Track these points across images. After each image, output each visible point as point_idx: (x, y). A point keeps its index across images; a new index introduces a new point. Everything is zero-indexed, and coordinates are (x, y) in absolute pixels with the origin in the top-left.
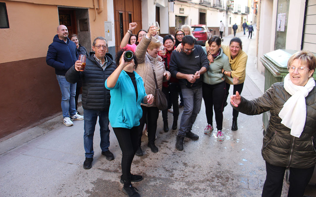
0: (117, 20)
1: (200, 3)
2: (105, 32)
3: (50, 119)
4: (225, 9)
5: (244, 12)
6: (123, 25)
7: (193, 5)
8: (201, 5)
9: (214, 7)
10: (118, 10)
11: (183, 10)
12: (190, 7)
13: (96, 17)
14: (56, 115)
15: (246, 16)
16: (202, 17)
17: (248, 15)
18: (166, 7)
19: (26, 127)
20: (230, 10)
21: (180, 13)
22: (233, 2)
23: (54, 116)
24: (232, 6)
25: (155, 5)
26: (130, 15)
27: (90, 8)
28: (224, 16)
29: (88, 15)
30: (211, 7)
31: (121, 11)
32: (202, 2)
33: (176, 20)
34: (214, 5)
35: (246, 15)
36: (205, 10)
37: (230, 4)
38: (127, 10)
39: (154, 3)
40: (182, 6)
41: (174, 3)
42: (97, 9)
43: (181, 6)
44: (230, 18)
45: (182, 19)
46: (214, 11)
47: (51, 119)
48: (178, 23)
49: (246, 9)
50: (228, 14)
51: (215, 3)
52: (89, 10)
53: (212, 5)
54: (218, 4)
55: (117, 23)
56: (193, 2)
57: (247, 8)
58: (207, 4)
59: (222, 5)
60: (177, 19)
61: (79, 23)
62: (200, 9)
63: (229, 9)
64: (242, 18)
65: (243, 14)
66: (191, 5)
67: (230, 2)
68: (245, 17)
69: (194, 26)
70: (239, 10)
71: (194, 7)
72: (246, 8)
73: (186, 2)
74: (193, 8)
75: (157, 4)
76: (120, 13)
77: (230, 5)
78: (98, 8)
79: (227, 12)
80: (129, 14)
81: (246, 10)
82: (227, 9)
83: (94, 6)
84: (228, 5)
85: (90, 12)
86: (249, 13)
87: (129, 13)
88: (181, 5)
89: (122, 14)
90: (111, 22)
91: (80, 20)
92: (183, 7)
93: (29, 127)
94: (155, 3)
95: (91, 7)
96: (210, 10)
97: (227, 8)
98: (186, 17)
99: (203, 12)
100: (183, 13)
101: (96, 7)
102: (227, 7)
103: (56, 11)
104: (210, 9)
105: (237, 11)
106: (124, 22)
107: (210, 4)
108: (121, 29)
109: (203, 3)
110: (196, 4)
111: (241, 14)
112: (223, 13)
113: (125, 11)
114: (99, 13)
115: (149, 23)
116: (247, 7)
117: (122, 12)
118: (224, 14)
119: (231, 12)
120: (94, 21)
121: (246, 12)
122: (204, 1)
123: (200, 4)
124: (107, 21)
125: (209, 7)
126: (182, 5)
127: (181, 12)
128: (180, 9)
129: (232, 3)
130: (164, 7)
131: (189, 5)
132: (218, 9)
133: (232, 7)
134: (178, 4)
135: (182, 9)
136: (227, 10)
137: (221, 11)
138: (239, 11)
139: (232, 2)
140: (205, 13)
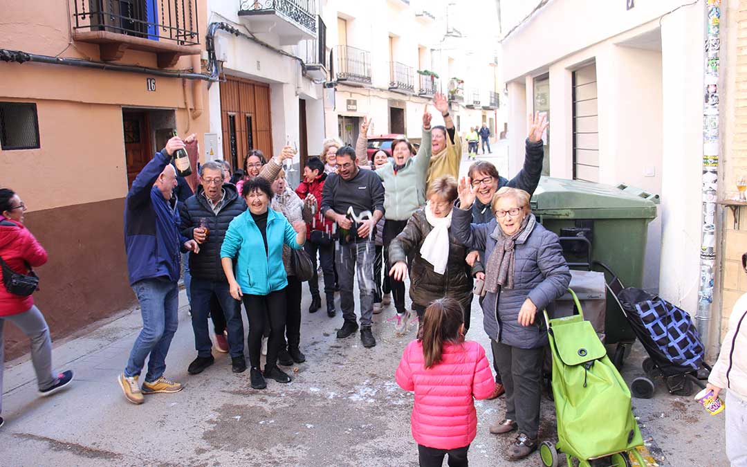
0: (226, 129)
1: (390, 88)
2: (206, 153)
3: (105, 324)
5: (487, 105)
6: (235, 139)
7: (375, 93)
8: (392, 91)
9: (421, 95)
10: (225, 109)
11: (355, 103)
12: (370, 96)
13: (189, 125)
14: (118, 315)
15: (493, 112)
16: (397, 117)
17: (498, 110)
18: (320, 99)
19: (61, 337)
20: (456, 101)
21: (348, 110)
22: (461, 84)
23: (114, 318)
24: (460, 91)
25: (298, 96)
26: (249, 120)
27: (179, 108)
29: (175, 122)
30: (414, 96)
31: (232, 112)
32: (395, 86)
33: (339, 125)
34: (421, 90)
35: (492, 110)
36: (401, 102)
37: (455, 88)
38: (243, 110)
39: (296, 92)
40: (353, 94)
41: (336, 90)
42: (191, 109)
43: (351, 96)
44: (458, 117)
45: (352, 123)
46: (421, 103)
47: (107, 323)
48: (345, 131)
49: (491, 97)
50: (453, 109)
51: (424, 87)
52: (176, 112)
53: (417, 92)
54: (430, 88)
55: (226, 134)
56: (375, 87)
57: (493, 96)
58: (404, 89)
59: (438, 89)
60: (342, 122)
61: (156, 137)
62: (391, 101)
63: (453, 98)
64: (484, 117)
65: (485, 108)
66: (371, 93)
67: (456, 83)
68: (490, 114)
69: (379, 137)
70: (476, 100)
71: (379, 97)
72: (491, 94)
73: (361, 87)
74: (376, 98)
75: (302, 94)
76: (230, 116)
77: (456, 91)
78: (193, 108)
80: (247, 118)
81: (493, 99)
82: (450, 98)
83: (186, 103)
84: (452, 90)
85: (178, 116)
86: (498, 106)
87: (247, 115)
88: (349, 94)
89: (234, 117)
90: (216, 134)
91: (157, 132)
92: (354, 97)
93: (67, 338)
94: (298, 93)
95: (181, 107)
96: (412, 101)
97: (449, 96)
98: (362, 118)
99: (397, 106)
100: (355, 110)
101: (190, 106)
102: (450, 94)
103: (119, 115)
104: (413, 99)
105: (471, 103)
106: (238, 134)
107: (412, 88)
108: (232, 147)
109: (396, 88)
110: (382, 90)
111: (481, 108)
113: (239, 112)
114: (194, 118)
115: (287, 134)
116: (493, 93)
117: (234, 113)
119: (458, 106)
120: (186, 132)
121: (491, 104)
122: (398, 84)
123: (392, 89)
124: (209, 131)
125: (410, 95)
126: (351, 93)
127: (351, 107)
128: (349, 102)
129: (460, 86)
130: (316, 100)
131: (367, 93)
132: (430, 99)
133: (459, 94)
134: (344, 91)
135: (352, 102)
136: (449, 100)
138: (477, 103)
139: (459, 83)
140: (403, 110)
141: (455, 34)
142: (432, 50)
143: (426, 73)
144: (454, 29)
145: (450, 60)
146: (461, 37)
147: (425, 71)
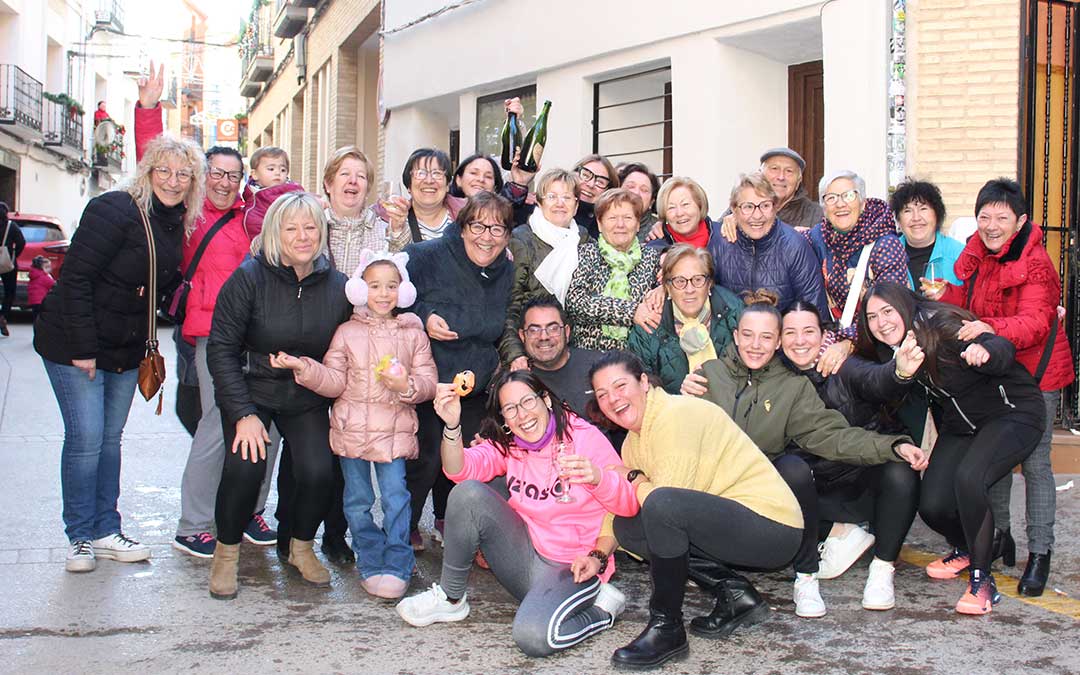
4: (88, 161)
9: (47, 147)
20: (109, 168)
22: (120, 135)
24: (117, 150)
28: (83, 191)
30: (36, 145)
32: (8, 118)
34: (51, 136)
36: (15, 157)
37: (110, 141)
46: (46, 164)
50: (100, 184)
51: (56, 130)
53: (43, 137)
58: (23, 128)
63: (102, 162)
67: (110, 131)
77: (110, 149)
79: (95, 177)
82: (96, 160)
84: (101, 145)
96: (30, 156)
97: (93, 157)
99: (8, 163)
102: (97, 154)
104: (33, 152)
107: (38, 128)
109: (12, 123)
112: (79, 177)
118: (84, 182)
122: (17, 113)
125: (30, 144)
129: (118, 140)
132: (62, 157)
133: (116, 154)
136: (94, 164)
137: (75, 168)
139: (117, 132)
140: (14, 172)
141: (113, 26)
142: (71, 53)
143: (62, 99)
144: (113, 17)
145: (99, 80)
146: (122, 33)
147: (62, 96)
